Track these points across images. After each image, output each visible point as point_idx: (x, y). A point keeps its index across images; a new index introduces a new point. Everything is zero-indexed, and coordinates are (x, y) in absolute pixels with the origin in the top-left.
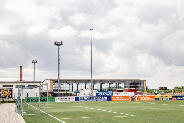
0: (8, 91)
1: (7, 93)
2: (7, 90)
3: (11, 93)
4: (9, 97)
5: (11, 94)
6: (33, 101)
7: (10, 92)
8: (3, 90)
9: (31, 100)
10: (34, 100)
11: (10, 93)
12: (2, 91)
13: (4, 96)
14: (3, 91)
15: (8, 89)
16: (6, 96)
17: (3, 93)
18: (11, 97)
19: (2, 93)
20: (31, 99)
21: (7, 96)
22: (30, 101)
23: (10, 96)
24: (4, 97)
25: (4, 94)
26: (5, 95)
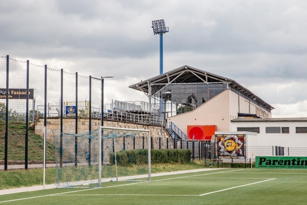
0: (234, 140)
1: (234, 144)
2: (232, 139)
3: (243, 145)
4: (239, 155)
5: (243, 148)
6: (274, 164)
7: (239, 142)
8: (224, 137)
9: (270, 164)
10: (276, 163)
11: (239, 144)
12: (222, 139)
13: (227, 151)
14: (225, 141)
15: (236, 137)
16: (230, 152)
17: (226, 144)
18: (243, 156)
19: (223, 144)
20: (270, 161)
21: (234, 152)
22: (267, 164)
23: (241, 152)
24: (227, 153)
25: (228, 146)
26: (229, 149)
